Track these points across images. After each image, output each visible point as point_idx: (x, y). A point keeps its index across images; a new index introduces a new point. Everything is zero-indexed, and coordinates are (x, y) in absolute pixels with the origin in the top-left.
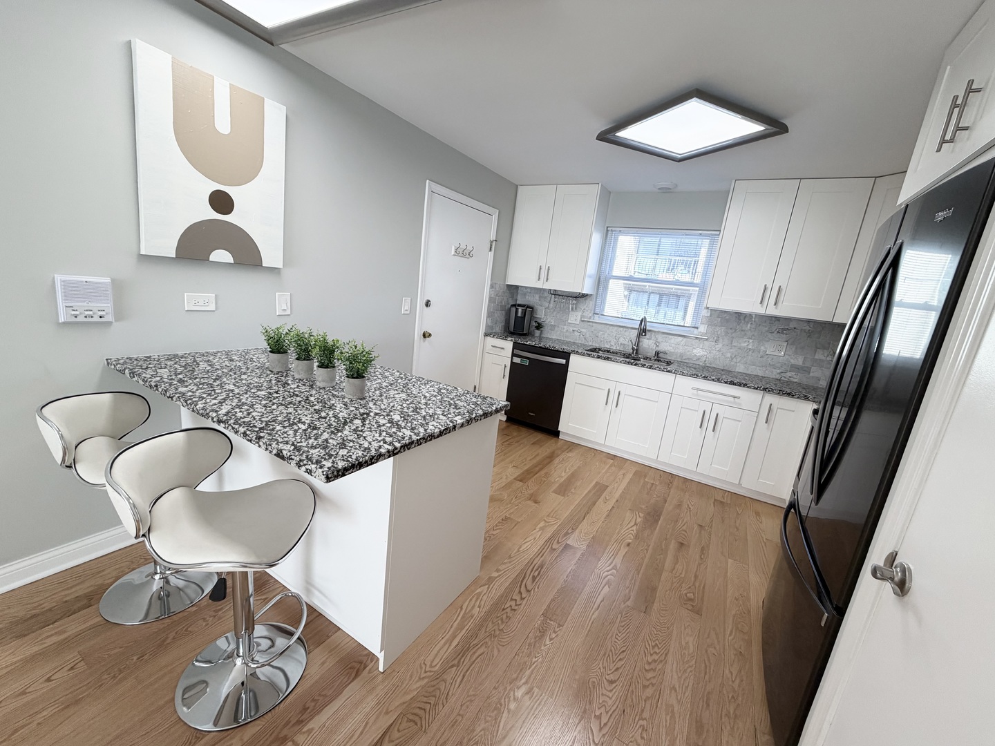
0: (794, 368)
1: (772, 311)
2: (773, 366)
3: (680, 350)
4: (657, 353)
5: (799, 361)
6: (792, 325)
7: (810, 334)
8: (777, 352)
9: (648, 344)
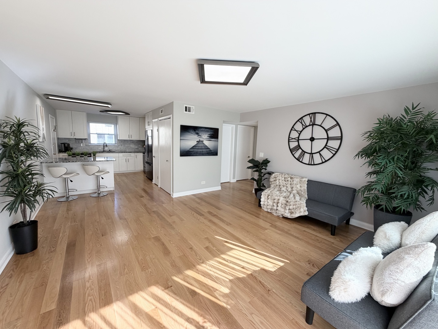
0: (137, 149)
1: (131, 139)
2: (133, 149)
3: (114, 149)
4: (110, 150)
5: (136, 147)
6: (134, 141)
7: (137, 142)
8: (132, 146)
9: (106, 149)
